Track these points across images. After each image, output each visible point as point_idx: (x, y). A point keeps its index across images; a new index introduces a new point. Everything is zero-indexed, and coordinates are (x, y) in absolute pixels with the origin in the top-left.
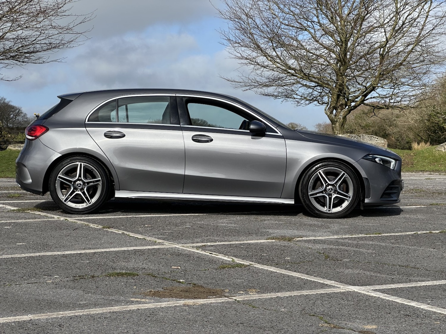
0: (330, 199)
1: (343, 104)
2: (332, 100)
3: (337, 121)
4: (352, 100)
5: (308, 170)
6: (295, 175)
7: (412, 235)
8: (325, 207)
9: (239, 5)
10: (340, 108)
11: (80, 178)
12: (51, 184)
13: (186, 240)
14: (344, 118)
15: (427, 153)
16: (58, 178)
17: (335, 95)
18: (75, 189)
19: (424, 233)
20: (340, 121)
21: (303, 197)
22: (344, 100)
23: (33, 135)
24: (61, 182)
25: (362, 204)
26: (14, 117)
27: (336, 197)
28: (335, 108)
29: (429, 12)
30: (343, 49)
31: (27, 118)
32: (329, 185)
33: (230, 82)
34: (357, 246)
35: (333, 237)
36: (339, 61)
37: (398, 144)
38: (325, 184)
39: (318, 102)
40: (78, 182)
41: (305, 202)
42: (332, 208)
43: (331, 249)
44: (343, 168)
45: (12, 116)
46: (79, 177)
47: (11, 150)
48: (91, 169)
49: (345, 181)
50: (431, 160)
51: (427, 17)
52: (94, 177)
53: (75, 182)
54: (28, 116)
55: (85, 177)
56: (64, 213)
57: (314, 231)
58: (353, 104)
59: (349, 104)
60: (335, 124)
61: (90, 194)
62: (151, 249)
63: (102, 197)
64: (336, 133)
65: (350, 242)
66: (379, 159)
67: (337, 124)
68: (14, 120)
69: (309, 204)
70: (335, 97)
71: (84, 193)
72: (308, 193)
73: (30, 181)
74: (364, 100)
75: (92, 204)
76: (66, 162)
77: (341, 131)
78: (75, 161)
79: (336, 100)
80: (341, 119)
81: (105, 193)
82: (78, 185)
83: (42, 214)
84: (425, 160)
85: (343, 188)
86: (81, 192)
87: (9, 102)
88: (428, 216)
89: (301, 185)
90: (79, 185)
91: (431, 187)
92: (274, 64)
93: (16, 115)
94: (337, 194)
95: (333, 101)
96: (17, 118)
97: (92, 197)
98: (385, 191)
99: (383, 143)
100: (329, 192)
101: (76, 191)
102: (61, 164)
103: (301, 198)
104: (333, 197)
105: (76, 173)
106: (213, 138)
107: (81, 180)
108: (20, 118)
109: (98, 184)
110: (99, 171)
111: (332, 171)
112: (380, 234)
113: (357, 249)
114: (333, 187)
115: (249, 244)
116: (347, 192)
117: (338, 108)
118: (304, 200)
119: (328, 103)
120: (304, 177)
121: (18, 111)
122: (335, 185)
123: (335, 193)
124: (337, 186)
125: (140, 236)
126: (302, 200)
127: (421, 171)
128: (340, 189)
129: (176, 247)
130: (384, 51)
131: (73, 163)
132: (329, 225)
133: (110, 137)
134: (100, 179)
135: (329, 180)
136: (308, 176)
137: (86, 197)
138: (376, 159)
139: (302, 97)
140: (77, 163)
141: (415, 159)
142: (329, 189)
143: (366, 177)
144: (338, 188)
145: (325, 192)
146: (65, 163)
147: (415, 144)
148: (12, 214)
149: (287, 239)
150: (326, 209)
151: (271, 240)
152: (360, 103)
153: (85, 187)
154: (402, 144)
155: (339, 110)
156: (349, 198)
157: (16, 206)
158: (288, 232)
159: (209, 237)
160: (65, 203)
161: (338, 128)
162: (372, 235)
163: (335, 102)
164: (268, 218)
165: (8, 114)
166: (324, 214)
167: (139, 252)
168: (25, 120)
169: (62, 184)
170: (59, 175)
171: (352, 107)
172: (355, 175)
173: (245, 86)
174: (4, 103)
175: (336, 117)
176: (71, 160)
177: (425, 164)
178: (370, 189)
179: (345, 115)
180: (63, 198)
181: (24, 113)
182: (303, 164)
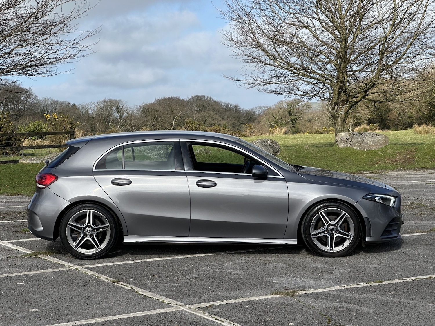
0: (332, 238)
1: (344, 100)
2: (333, 97)
3: (339, 117)
4: (354, 96)
5: (310, 211)
6: (298, 217)
7: (413, 282)
8: (327, 246)
9: (240, 6)
10: (342, 104)
11: (90, 225)
12: (62, 232)
13: (193, 298)
14: (346, 114)
15: (428, 149)
16: (68, 225)
17: (336, 91)
18: (85, 235)
19: (424, 279)
20: (342, 117)
21: (306, 238)
22: (345, 96)
23: (44, 184)
24: (71, 229)
25: (363, 242)
26: (25, 99)
27: (338, 236)
28: (337, 104)
29: (426, 6)
30: (343, 46)
31: (37, 100)
32: (330, 225)
33: (234, 81)
34: (359, 302)
35: (335, 289)
36: (339, 57)
37: (400, 119)
38: (327, 224)
39: (320, 97)
40: (88, 228)
41: (307, 242)
42: (334, 248)
43: (334, 308)
44: (343, 208)
45: (23, 98)
46: (88, 224)
47: (22, 163)
48: (99, 216)
49: (346, 221)
50: (432, 156)
51: (425, 11)
52: (103, 223)
53: (85, 228)
54: (39, 98)
55: (94, 223)
56: (74, 258)
57: (317, 278)
58: (354, 100)
59: (350, 100)
60: (337, 120)
61: (99, 239)
62: (159, 313)
63: (111, 242)
64: (338, 129)
65: (352, 295)
66: (378, 198)
67: (339, 120)
68: (25, 102)
69: (312, 244)
70: (336, 94)
71: (93, 239)
72: (310, 233)
73: (41, 228)
74: (365, 96)
75: (101, 249)
76: (75, 209)
77: (343, 127)
78: (84, 209)
79: (338, 96)
80: (343, 115)
81: (114, 238)
82: (87, 231)
83: (54, 260)
84: (426, 155)
85: (344, 228)
86: (91, 238)
87: (19, 85)
88: (428, 250)
89: (303, 225)
90: (89, 231)
91: (432, 197)
92: (276, 62)
93: (27, 98)
94: (339, 233)
95: (335, 97)
96: (28, 100)
97: (101, 243)
98: (385, 229)
99: (384, 140)
100: (330, 232)
101: (85, 237)
102: (70, 212)
103: (304, 238)
104: (335, 236)
105: (85, 219)
106: (217, 183)
107: (90, 226)
108: (30, 100)
109: (107, 230)
110: (107, 217)
111: (333, 211)
112: (381, 282)
113: (359, 307)
114: (335, 227)
115: (254, 303)
116: (348, 231)
117: (340, 103)
118: (306, 240)
119: (330, 99)
120: (306, 217)
121: (28, 93)
122: (336, 225)
123: (336, 233)
124: (339, 226)
125: (148, 294)
126: (305, 240)
127: (423, 168)
128: (341, 228)
129: (183, 310)
130: (383, 47)
131: (83, 210)
132: (331, 268)
133: (117, 184)
134: (108, 225)
135: (331, 220)
136: (310, 217)
137: (95, 242)
138: (376, 199)
139: (304, 92)
140: (87, 210)
141: (416, 154)
142: (331, 229)
143: (367, 216)
144: (339, 228)
145: (327, 231)
146: (75, 211)
147: (417, 126)
148: (24, 262)
149: (291, 293)
150: (328, 248)
151: (275, 295)
152: (361, 98)
153: (94, 234)
154: (404, 119)
155: (341, 106)
156: (350, 237)
157: (29, 247)
158: (291, 281)
159: (215, 293)
160: (76, 249)
161: (340, 124)
162: (373, 284)
163: (337, 98)
164: (273, 259)
165: (19, 97)
166: (326, 253)
167: (147, 319)
168: (36, 101)
169: (72, 231)
170: (69, 223)
171: (353, 103)
172: (356, 215)
173: (249, 84)
174: (15, 86)
175: (338, 113)
176: (80, 208)
177: (426, 160)
178: (371, 227)
179: (346, 111)
180: (73, 244)
181: (35, 95)
182: (305, 206)
